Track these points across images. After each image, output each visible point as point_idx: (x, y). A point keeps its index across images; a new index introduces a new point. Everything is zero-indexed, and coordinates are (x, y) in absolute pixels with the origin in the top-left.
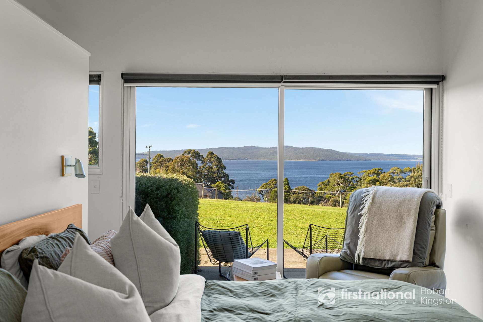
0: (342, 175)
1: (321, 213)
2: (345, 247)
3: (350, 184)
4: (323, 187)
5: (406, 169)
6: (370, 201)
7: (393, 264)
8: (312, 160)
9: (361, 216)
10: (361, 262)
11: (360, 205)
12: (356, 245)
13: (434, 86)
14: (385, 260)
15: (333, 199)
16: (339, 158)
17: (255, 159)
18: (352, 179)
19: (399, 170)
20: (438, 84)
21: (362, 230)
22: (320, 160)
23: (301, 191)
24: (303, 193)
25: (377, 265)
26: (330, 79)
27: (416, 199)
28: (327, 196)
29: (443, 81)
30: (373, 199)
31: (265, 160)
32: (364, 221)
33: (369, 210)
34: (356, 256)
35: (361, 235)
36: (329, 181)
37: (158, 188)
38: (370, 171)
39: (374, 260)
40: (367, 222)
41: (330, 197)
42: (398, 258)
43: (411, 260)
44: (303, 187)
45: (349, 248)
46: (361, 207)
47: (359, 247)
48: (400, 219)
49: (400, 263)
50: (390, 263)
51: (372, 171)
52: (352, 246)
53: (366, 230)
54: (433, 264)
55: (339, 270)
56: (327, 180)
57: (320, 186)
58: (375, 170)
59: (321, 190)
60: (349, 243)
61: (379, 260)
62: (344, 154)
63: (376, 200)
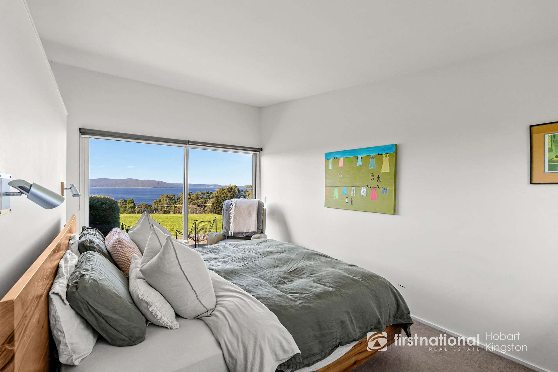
0: (169, 196)
1: (169, 217)
2: (224, 229)
3: (173, 200)
4: (157, 203)
5: (205, 192)
6: (234, 205)
7: (248, 234)
8: (148, 187)
9: (230, 213)
10: (232, 235)
11: (230, 208)
12: (229, 227)
13: (258, 153)
14: (244, 233)
15: (163, 210)
16: (165, 186)
17: (108, 187)
18: (174, 198)
20: (259, 152)
21: (232, 220)
23: (142, 206)
24: (144, 207)
25: (240, 235)
26: (209, 145)
27: (256, 204)
28: (159, 208)
29: (261, 151)
30: (236, 205)
31: (115, 187)
32: (232, 216)
33: (235, 210)
34: (230, 232)
35: (232, 222)
36: (160, 199)
37: (102, 204)
39: (239, 233)
40: (234, 216)
41: (162, 209)
42: (250, 231)
43: (256, 231)
44: (144, 204)
45: (226, 229)
46: (230, 209)
47: (231, 228)
48: (250, 213)
49: (251, 233)
50: (246, 234)
52: (227, 228)
53: (234, 220)
54: (262, 232)
55: (222, 240)
56: (159, 199)
57: (154, 203)
59: (155, 205)
60: (226, 227)
61: (241, 233)
62: (169, 184)
63: (237, 206)
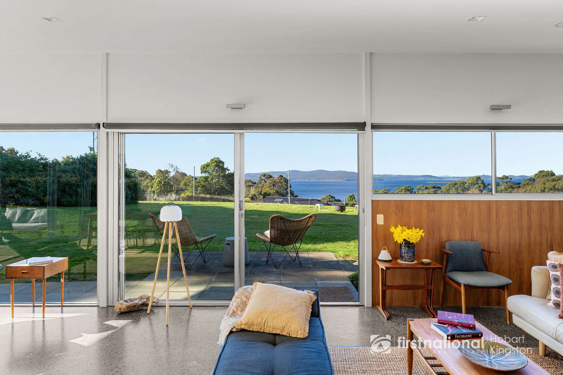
8: (341, 180)
19: (424, 187)
22: (347, 180)
38: (402, 188)
51: (403, 188)
58: (406, 187)
